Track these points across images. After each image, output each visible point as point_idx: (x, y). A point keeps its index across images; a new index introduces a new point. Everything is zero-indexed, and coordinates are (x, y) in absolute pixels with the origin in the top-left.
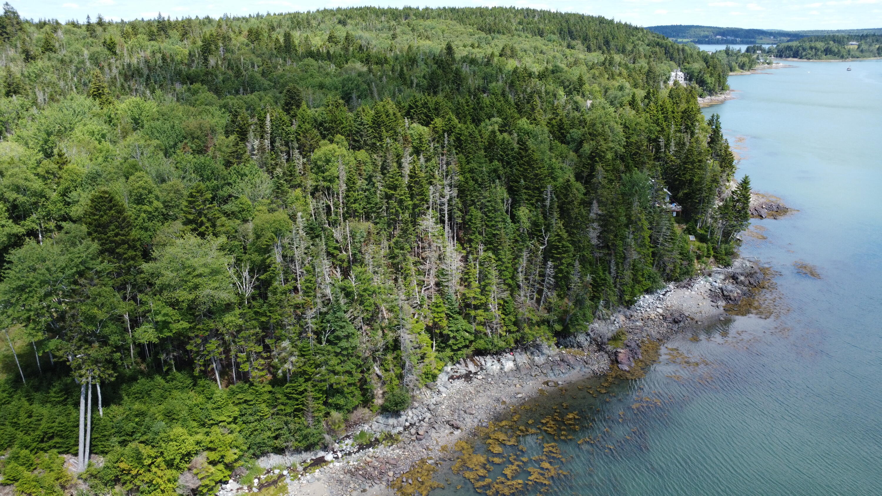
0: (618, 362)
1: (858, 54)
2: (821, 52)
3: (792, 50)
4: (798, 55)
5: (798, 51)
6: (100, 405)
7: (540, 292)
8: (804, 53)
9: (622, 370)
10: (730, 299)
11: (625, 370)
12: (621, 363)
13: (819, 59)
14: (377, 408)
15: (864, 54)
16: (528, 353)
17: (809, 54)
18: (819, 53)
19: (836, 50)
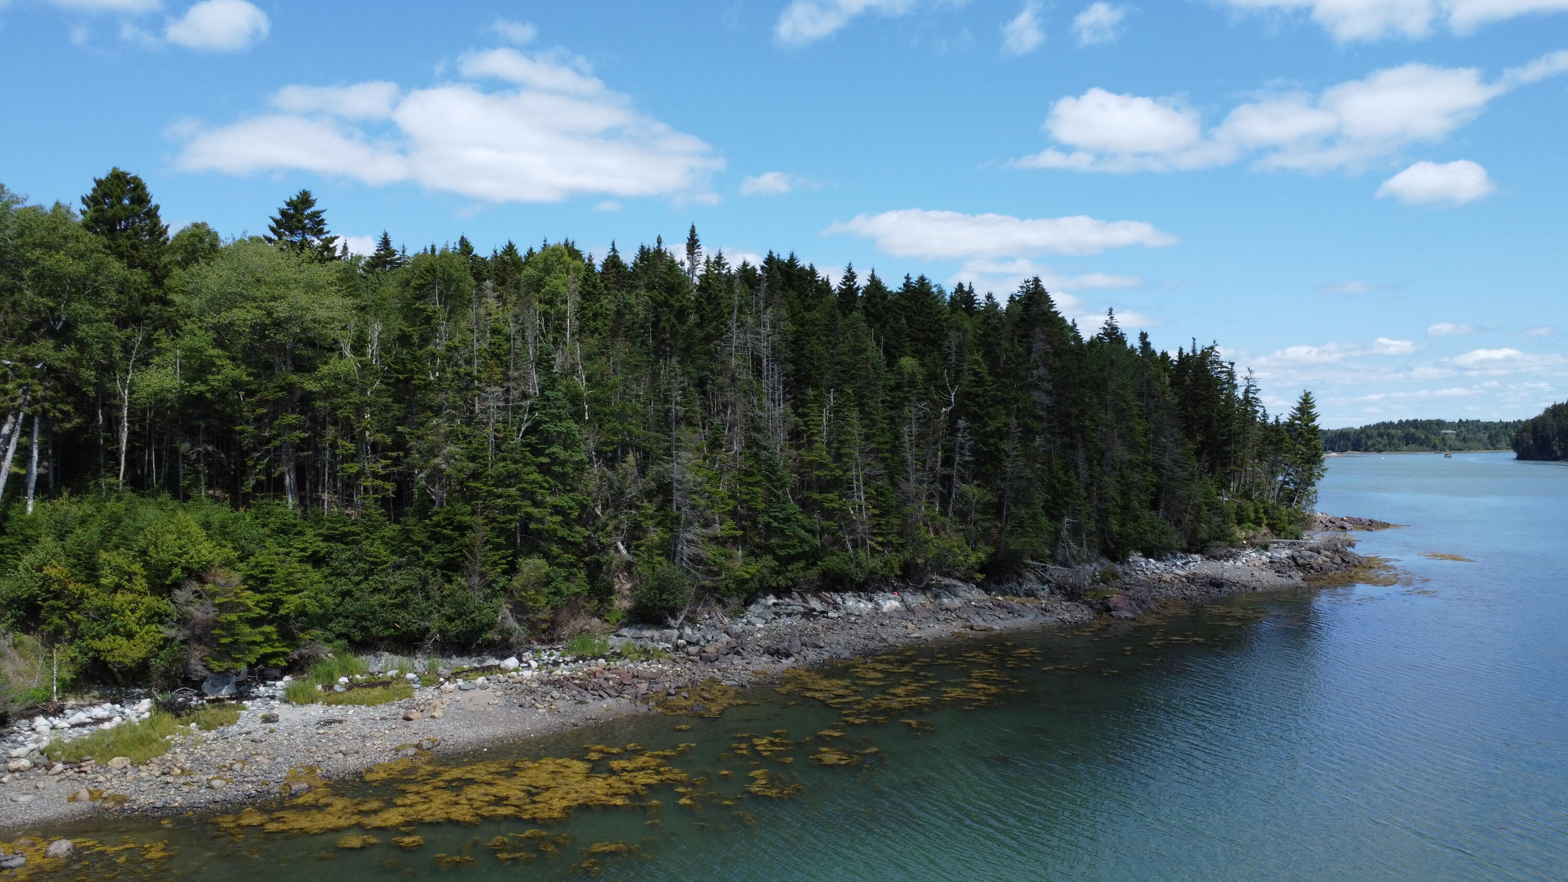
0: (1108, 609)
1: (1458, 444)
2: (1399, 440)
3: (1349, 439)
4: (1360, 446)
5: (1359, 441)
6: (31, 492)
7: (946, 480)
8: (1370, 443)
9: (1119, 618)
10: (1312, 568)
11: (1126, 618)
12: (1116, 608)
13: (1397, 450)
14: (619, 615)
15: (1469, 444)
16: (929, 595)
17: (1379, 443)
18: (1396, 441)
19: (1423, 437)
